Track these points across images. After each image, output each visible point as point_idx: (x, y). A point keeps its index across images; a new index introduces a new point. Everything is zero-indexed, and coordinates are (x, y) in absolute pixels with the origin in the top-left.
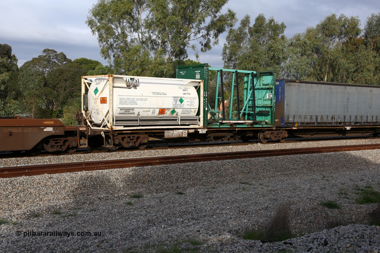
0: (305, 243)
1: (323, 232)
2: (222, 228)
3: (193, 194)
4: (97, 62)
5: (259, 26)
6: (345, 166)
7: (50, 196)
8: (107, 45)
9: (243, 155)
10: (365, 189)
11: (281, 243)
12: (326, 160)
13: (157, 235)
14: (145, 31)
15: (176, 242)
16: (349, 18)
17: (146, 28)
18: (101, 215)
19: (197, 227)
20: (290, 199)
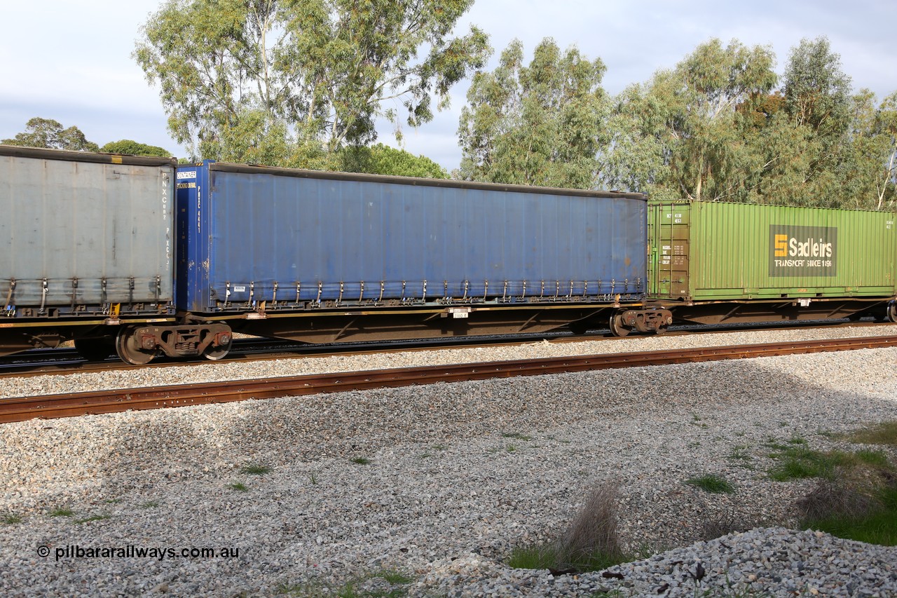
0: (653, 573)
1: (695, 547)
2: (459, 541)
3: (391, 462)
4: (161, 149)
5: (544, 66)
6: (744, 392)
7: (47, 473)
8: (182, 110)
9: (509, 370)
10: (789, 445)
11: (596, 576)
12: (701, 378)
13: (305, 562)
14: (274, 76)
15: (350, 578)
16: (751, 49)
17: (277, 68)
18: (170, 515)
19: (402, 541)
20: (618, 472)
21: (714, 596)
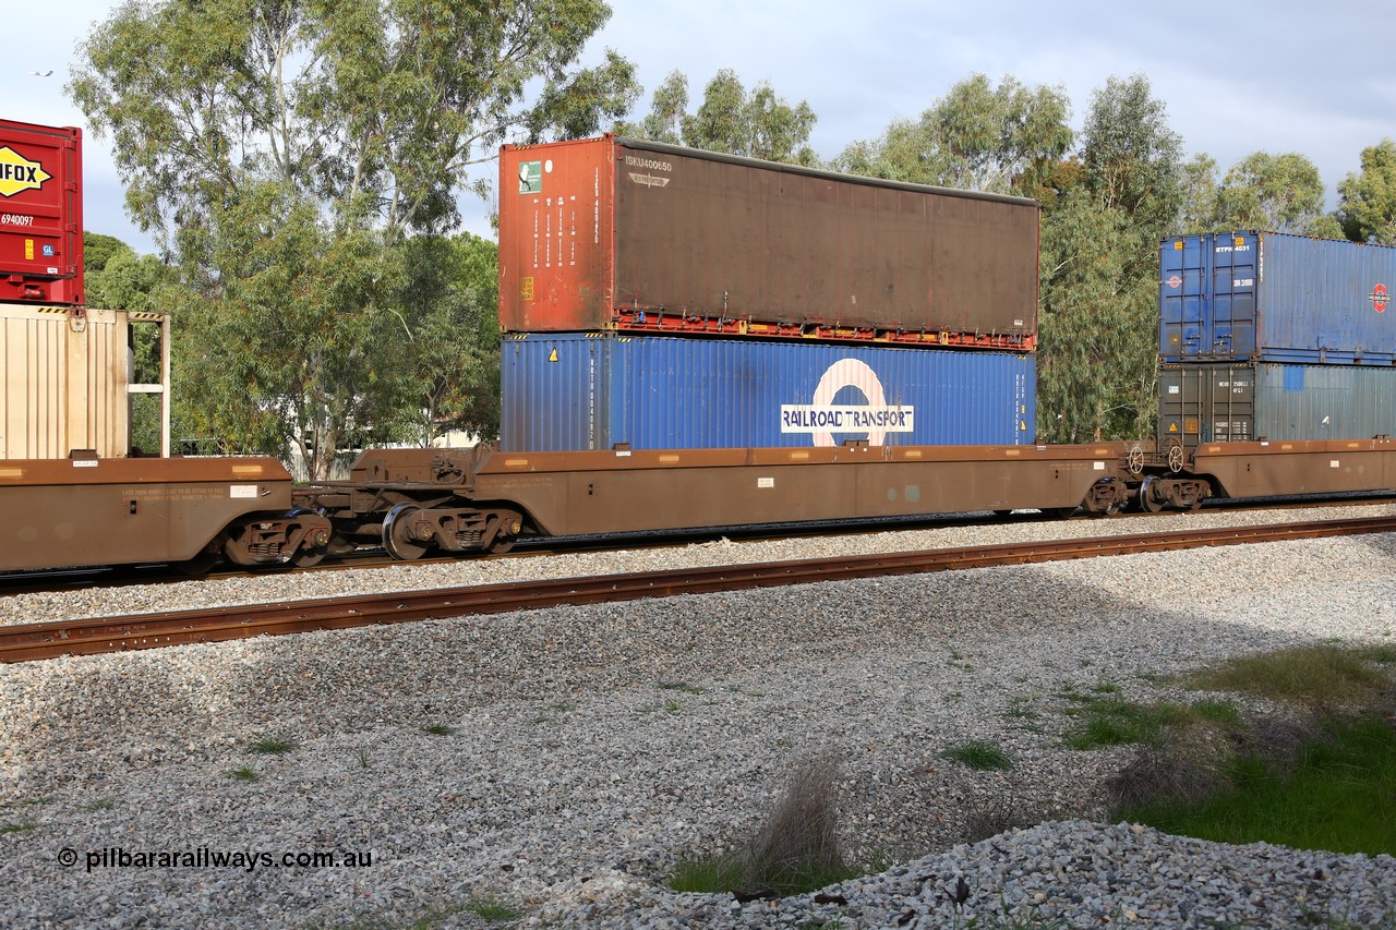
0: (892, 895)
1: (954, 853)
2: (593, 852)
3: (487, 731)
4: (114, 240)
5: (721, 114)
6: (1026, 615)
8: (149, 178)
9: (670, 585)
10: (1094, 695)
11: (805, 901)
12: (963, 594)
13: (351, 890)
14: (296, 125)
15: (422, 913)
16: (1035, 92)
17: (301, 113)
18: (132, 822)
19: (503, 854)
20: (837, 740)
21: (982, 927)
